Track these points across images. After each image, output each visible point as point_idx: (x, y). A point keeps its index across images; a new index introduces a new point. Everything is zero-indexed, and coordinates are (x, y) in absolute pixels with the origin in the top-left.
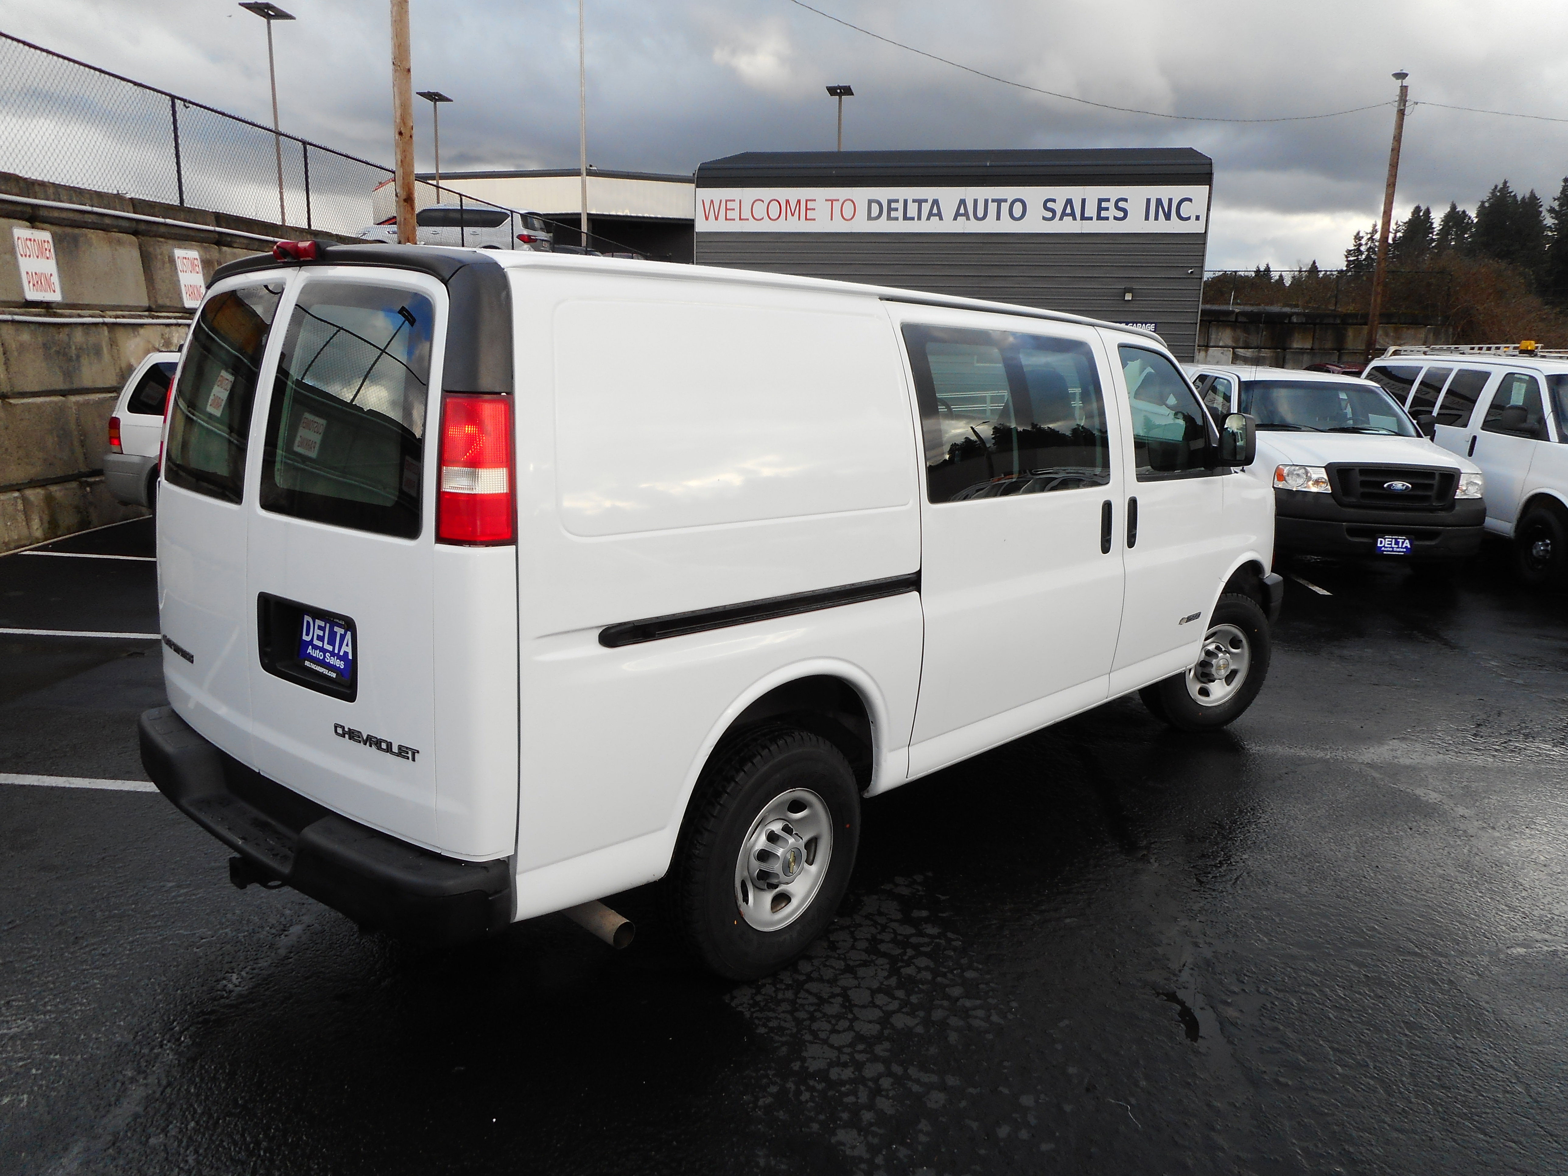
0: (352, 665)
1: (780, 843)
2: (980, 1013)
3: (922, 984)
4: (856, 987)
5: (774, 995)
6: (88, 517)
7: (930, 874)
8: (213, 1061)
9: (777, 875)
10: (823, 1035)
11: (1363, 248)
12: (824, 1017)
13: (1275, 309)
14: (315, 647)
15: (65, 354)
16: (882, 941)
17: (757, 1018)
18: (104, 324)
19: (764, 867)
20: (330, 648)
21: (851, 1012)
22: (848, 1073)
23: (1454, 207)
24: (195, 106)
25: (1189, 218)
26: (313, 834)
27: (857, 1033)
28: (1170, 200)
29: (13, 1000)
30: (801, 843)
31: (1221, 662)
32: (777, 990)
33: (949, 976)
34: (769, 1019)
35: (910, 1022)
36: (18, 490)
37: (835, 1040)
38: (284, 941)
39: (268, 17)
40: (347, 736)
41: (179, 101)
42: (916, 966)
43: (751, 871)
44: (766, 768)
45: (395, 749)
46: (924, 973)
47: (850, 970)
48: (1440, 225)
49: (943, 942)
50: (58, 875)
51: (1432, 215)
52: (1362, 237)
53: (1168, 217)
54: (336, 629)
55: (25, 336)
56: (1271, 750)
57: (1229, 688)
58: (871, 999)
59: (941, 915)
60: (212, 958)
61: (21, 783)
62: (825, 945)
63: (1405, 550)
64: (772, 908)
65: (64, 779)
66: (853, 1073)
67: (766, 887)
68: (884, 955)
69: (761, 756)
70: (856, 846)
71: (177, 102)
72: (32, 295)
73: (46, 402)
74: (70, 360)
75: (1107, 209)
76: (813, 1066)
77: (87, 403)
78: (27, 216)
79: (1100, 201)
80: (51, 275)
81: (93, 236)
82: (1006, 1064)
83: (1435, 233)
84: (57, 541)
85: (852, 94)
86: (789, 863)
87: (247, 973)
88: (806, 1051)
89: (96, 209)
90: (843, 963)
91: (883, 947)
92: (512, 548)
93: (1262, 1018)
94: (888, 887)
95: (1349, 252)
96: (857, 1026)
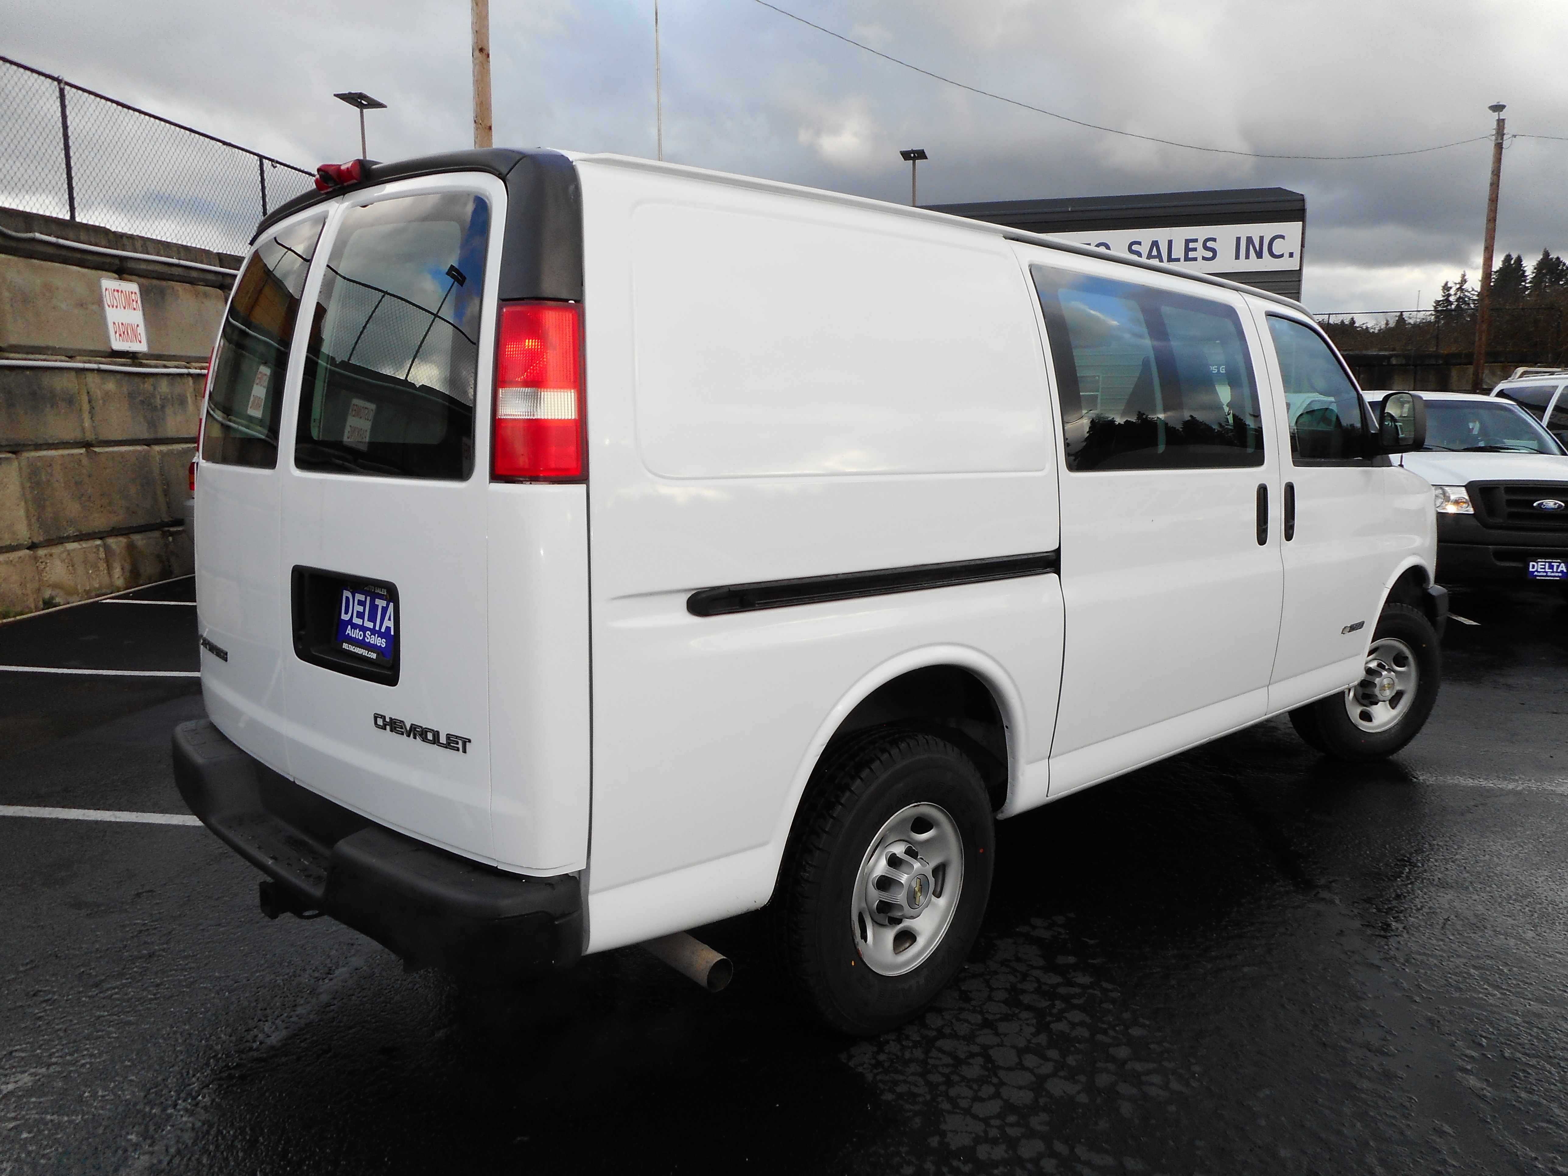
0: (394, 640)
1: (904, 867)
2: (1156, 1079)
3: (1079, 1043)
4: (998, 1045)
5: (899, 1054)
6: (170, 566)
7: (1072, 915)
8: (232, 1125)
9: (900, 907)
10: (964, 1104)
11: (1452, 299)
12: (962, 1081)
13: (1373, 352)
14: (355, 626)
15: (150, 404)
16: (1023, 991)
17: (881, 1081)
18: (189, 375)
19: (886, 897)
20: (370, 625)
21: (996, 1075)
22: (999, 1152)
23: (1546, 254)
24: (282, 167)
25: (1282, 256)
26: (347, 847)
27: (1006, 1101)
28: (1262, 238)
29: (16, 1051)
30: (928, 869)
31: (1386, 682)
32: (903, 1048)
33: (1111, 1032)
34: (896, 1083)
35: (1071, 1089)
36: (101, 539)
37: (979, 1109)
38: (326, 986)
39: (361, 106)
40: (388, 727)
41: (267, 161)
42: (1069, 1021)
43: (869, 898)
44: (885, 776)
45: (443, 740)
46: (1079, 1029)
47: (988, 1024)
48: (1533, 273)
49: (1098, 993)
50: (89, 912)
51: (1524, 263)
52: (1451, 288)
53: (1259, 255)
54: (378, 602)
55: (111, 385)
56: (1450, 780)
57: (1394, 712)
58: (1017, 1060)
59: (1092, 961)
60: (246, 1004)
61: (66, 817)
62: (956, 995)
63: (1560, 574)
64: (895, 949)
65: (111, 813)
66: (1006, 1152)
67: (887, 922)
68: (1028, 1008)
69: (881, 761)
70: (991, 876)
71: (265, 162)
72: (118, 345)
73: (130, 451)
74: (155, 409)
75: (1195, 249)
76: (956, 1142)
77: (170, 453)
78: (115, 268)
79: (1187, 242)
80: (138, 326)
81: (180, 289)
82: (1199, 1143)
83: (1528, 281)
84: (138, 590)
85: (926, 158)
86: (915, 893)
87: (283, 1021)
88: (945, 1122)
89: (183, 262)
90: (979, 1017)
91: (1026, 999)
92: (582, 488)
93: (1515, 1089)
94: (1024, 929)
95: (1437, 302)
96: (1004, 1091)
